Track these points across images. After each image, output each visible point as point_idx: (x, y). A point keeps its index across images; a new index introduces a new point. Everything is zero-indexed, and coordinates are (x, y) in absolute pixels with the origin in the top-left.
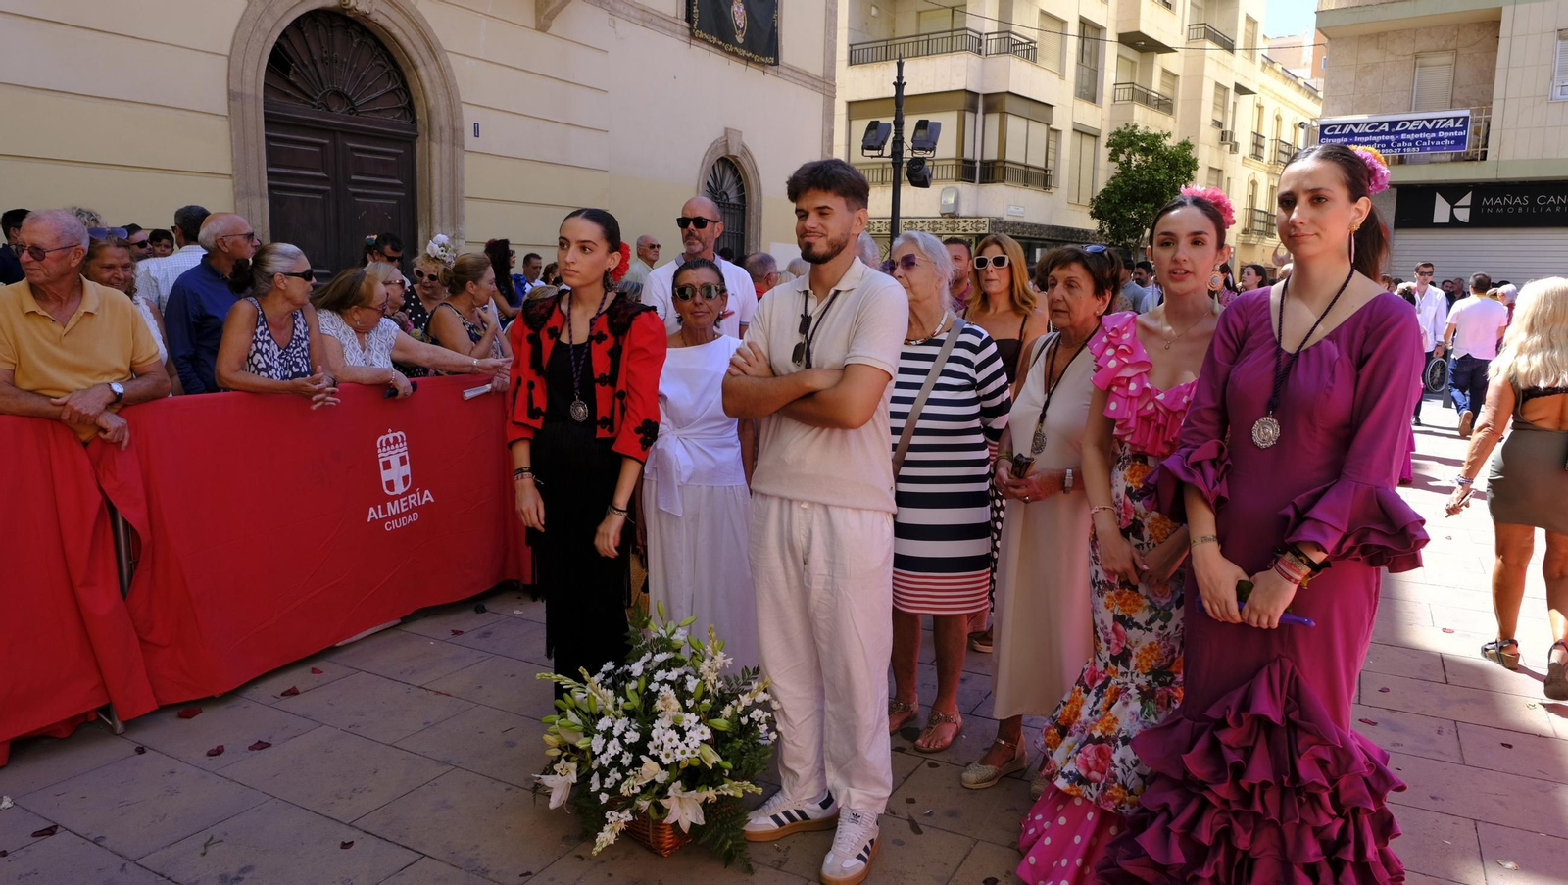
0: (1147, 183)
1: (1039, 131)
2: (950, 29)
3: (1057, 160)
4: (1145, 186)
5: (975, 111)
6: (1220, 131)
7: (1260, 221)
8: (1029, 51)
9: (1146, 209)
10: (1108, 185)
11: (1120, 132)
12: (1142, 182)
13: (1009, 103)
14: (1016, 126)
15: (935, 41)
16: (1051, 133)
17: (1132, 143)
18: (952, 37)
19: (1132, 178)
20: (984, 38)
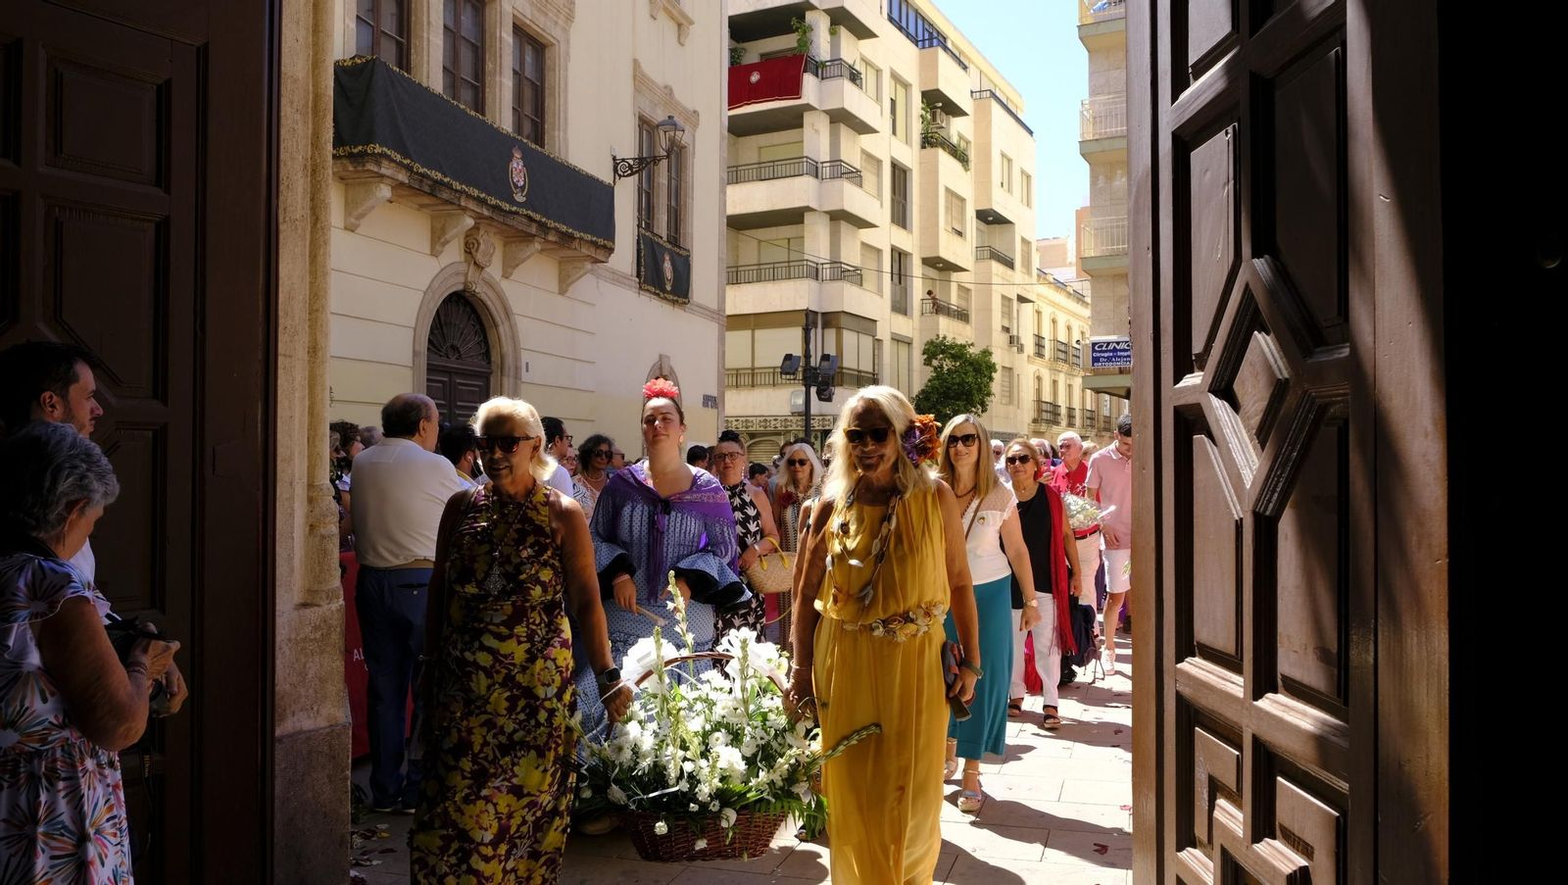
0: (958, 384)
1: (867, 342)
2: (787, 260)
3: (881, 365)
4: (956, 387)
5: (816, 327)
6: (1008, 335)
7: (1047, 411)
8: (854, 276)
9: (958, 406)
10: (927, 386)
11: (932, 342)
12: (954, 384)
13: (844, 320)
14: (849, 338)
15: (780, 269)
16: (876, 343)
17: (943, 352)
18: (789, 267)
19: (945, 380)
20: (820, 267)
